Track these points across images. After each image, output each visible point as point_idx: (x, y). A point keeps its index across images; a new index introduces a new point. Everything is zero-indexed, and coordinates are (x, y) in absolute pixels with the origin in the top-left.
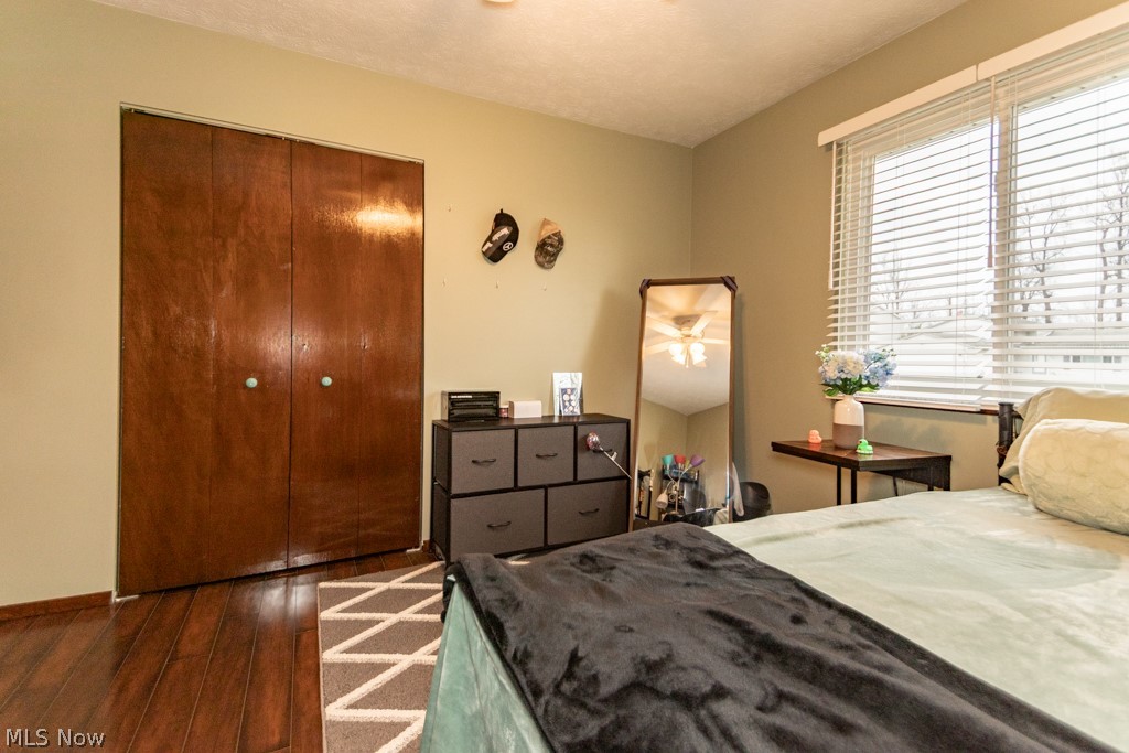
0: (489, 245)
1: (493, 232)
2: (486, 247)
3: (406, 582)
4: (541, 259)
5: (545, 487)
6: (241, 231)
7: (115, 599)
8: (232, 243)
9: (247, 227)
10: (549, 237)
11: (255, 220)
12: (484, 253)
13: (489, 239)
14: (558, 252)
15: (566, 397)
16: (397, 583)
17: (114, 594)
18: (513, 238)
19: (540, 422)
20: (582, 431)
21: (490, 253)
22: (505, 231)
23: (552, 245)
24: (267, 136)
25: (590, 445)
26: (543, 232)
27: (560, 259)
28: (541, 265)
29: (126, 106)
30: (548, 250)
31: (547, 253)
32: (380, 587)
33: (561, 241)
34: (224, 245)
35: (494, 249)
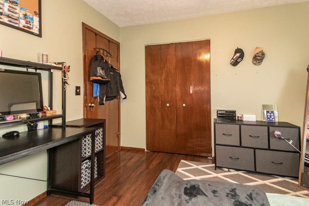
0: (232, 60)
1: (234, 56)
2: (231, 61)
3: (203, 168)
4: (255, 62)
5: (255, 149)
6: (166, 68)
7: (146, 150)
8: (164, 71)
9: (167, 67)
10: (257, 53)
11: (168, 65)
12: (230, 63)
13: (233, 59)
14: (263, 59)
15: (269, 114)
16: (200, 167)
17: (146, 149)
18: (242, 56)
19: (255, 123)
20: (271, 129)
21: (233, 63)
22: (238, 55)
23: (259, 56)
24: (171, 44)
25: (276, 136)
26: (255, 52)
27: (264, 61)
28: (255, 64)
29: (146, 45)
30: (259, 58)
31: (257, 59)
32: (195, 167)
33: (263, 54)
34: (162, 72)
35: (234, 61)
